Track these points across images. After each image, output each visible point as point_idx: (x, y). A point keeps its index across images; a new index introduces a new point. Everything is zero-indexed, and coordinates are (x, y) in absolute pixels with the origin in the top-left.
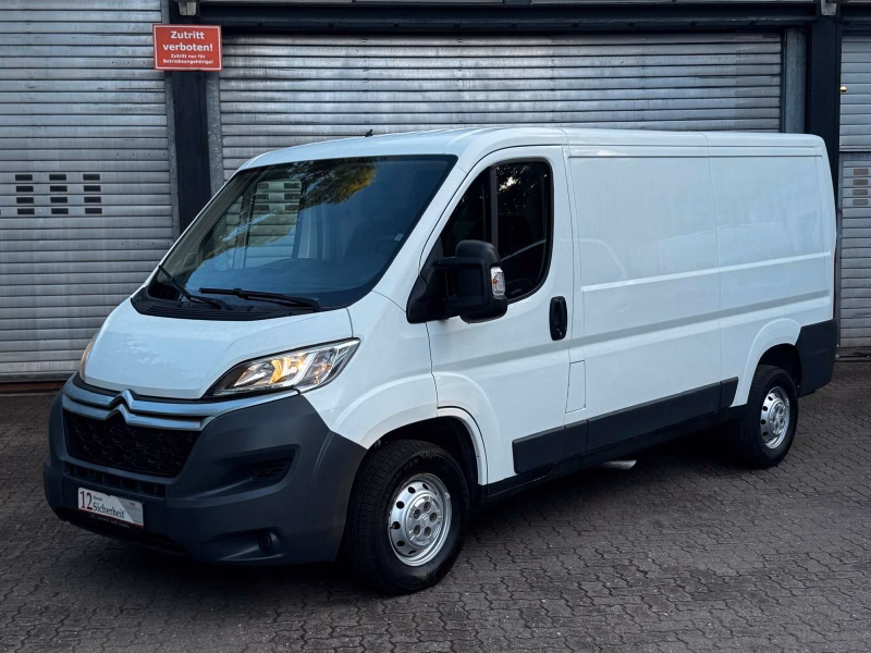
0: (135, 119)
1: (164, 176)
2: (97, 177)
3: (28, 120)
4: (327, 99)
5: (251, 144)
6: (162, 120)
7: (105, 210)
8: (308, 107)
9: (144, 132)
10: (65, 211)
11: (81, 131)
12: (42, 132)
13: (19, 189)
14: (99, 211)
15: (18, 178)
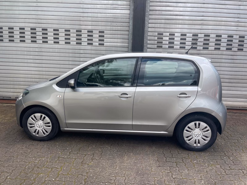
0: (118, 11)
1: (127, 33)
2: (103, 32)
3: (81, 10)
4: (189, 6)
5: (158, 22)
6: (128, 12)
7: (105, 44)
8: (181, 9)
9: (121, 16)
10: (92, 44)
11: (99, 15)
12: (86, 15)
13: (77, 35)
14: (103, 44)
15: (77, 31)
